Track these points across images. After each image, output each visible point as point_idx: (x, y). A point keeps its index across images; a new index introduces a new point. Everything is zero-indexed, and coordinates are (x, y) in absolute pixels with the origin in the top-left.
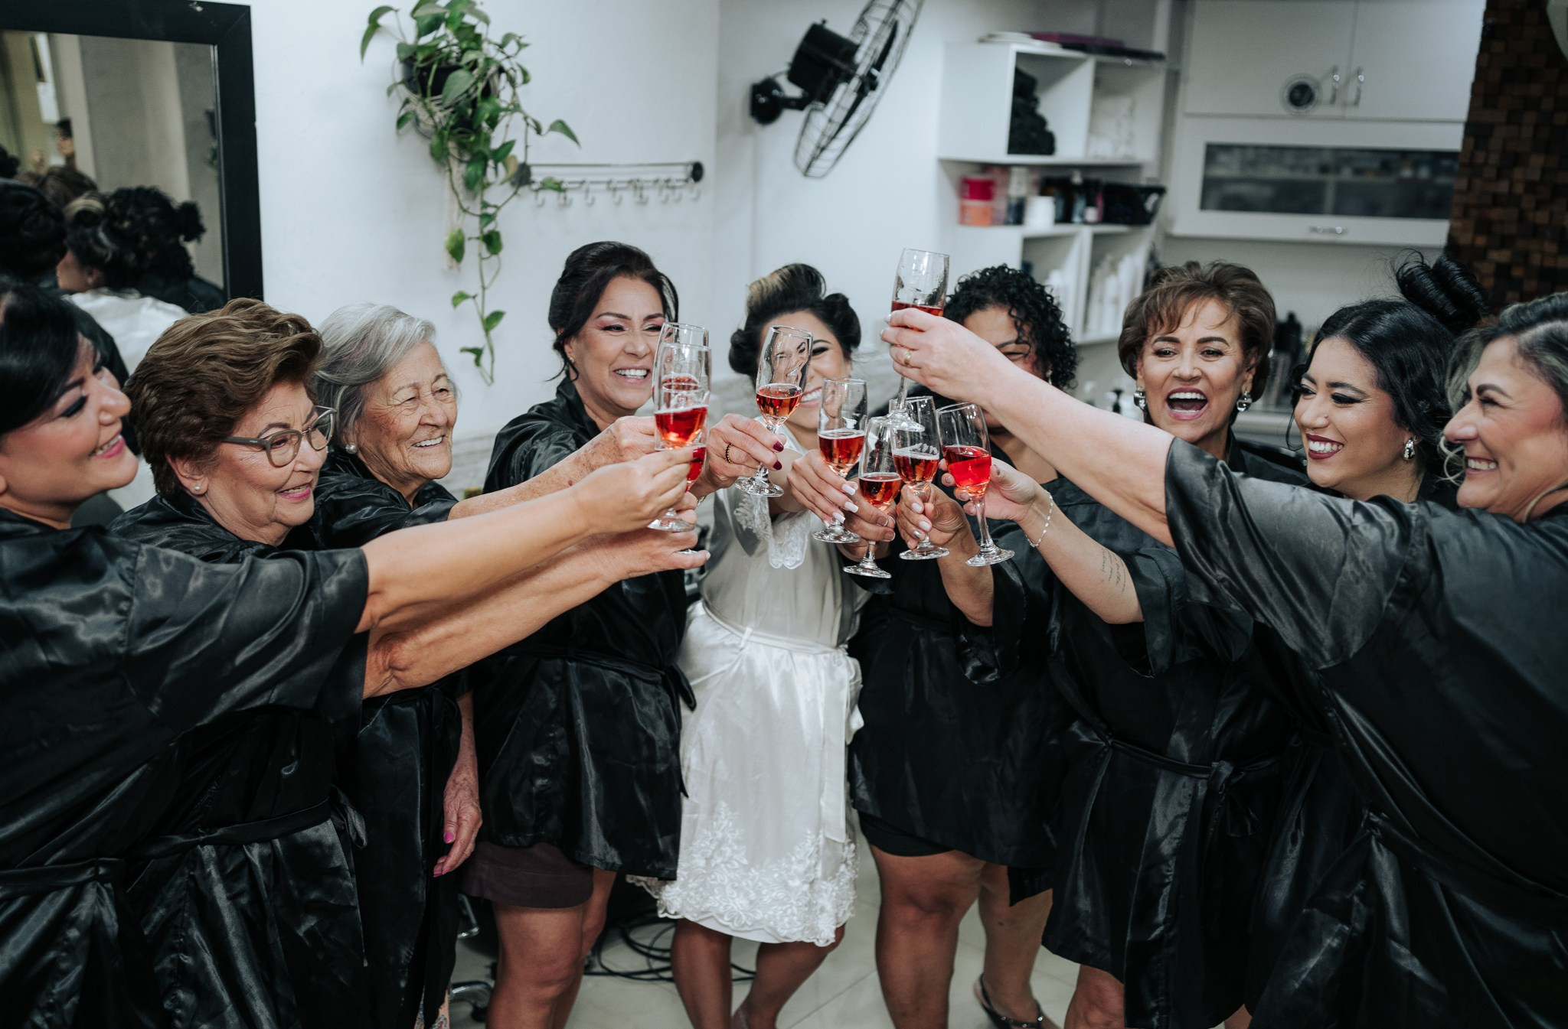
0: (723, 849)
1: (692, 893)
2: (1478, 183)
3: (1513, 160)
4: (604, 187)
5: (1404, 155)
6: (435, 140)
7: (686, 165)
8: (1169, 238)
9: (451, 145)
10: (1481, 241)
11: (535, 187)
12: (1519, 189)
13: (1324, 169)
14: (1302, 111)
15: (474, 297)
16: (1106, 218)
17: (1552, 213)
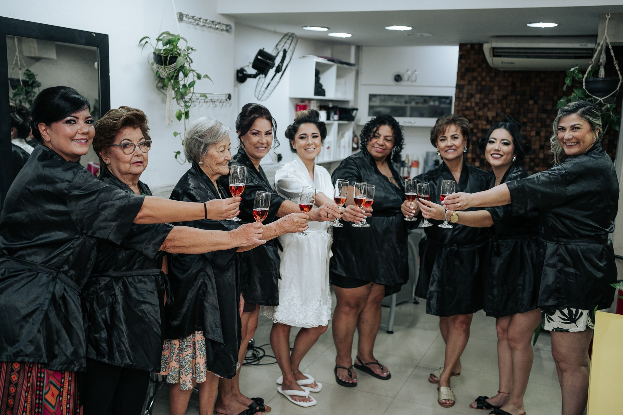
0: (293, 299)
1: (285, 314)
2: (461, 103)
3: (470, 96)
5: (431, 97)
7: (226, 95)
8: (358, 126)
12: (473, 105)
14: (399, 83)
15: (180, 134)
16: (340, 119)
17: (484, 113)
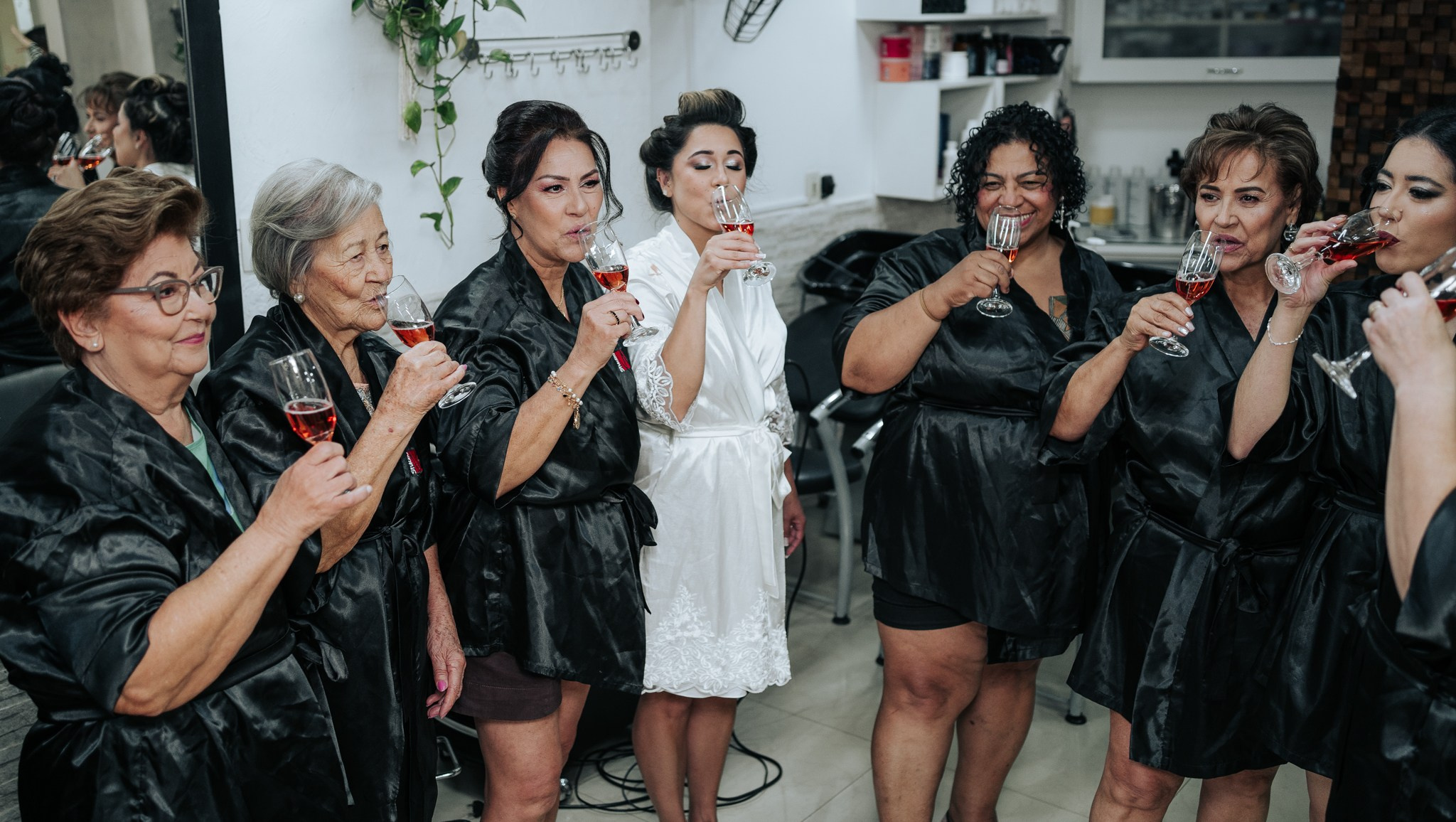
4: (548, 57)
6: (389, 19)
7: (623, 34)
8: (1076, 85)
9: (403, 23)
10: (1371, 73)
11: (483, 60)
12: (1404, 23)
13: (1217, 15)
15: (431, 166)
16: (1016, 70)
17: (1436, 44)
